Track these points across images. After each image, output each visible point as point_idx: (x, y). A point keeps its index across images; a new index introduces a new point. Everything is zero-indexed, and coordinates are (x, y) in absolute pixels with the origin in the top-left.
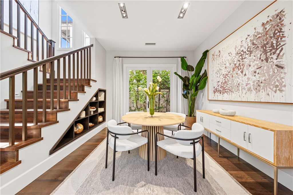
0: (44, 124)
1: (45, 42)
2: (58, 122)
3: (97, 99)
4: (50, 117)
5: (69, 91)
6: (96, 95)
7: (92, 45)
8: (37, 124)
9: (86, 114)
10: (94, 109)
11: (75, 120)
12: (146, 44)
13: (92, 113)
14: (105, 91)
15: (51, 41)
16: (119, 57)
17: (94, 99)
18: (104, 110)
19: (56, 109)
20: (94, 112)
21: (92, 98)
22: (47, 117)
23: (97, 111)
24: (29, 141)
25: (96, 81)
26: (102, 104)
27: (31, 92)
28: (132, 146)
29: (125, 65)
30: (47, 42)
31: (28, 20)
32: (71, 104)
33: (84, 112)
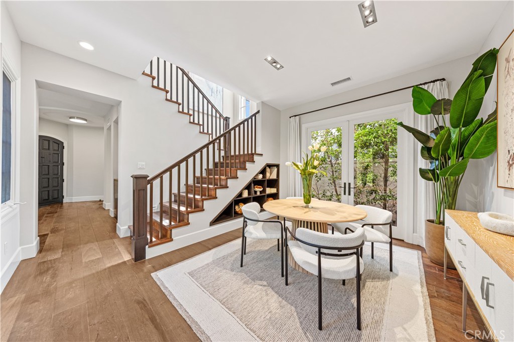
0: (207, 197)
1: (222, 120)
2: (217, 198)
3: (264, 177)
4: (213, 193)
5: (229, 168)
6: (263, 172)
7: (258, 112)
8: (202, 197)
9: (249, 194)
10: (260, 188)
11: (234, 198)
12: (333, 84)
13: (258, 194)
14: (278, 166)
15: (226, 117)
16: (295, 116)
17: (260, 177)
18: (277, 191)
19: (217, 185)
20: (261, 192)
21: (257, 175)
22: (210, 193)
23: (264, 191)
24: (196, 210)
25: (262, 155)
26: (274, 183)
27: (211, 170)
28: (258, 235)
29: (304, 127)
30: (224, 119)
31: (209, 105)
32: (230, 182)
33: (247, 191)
